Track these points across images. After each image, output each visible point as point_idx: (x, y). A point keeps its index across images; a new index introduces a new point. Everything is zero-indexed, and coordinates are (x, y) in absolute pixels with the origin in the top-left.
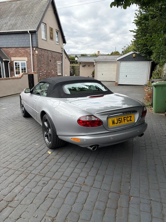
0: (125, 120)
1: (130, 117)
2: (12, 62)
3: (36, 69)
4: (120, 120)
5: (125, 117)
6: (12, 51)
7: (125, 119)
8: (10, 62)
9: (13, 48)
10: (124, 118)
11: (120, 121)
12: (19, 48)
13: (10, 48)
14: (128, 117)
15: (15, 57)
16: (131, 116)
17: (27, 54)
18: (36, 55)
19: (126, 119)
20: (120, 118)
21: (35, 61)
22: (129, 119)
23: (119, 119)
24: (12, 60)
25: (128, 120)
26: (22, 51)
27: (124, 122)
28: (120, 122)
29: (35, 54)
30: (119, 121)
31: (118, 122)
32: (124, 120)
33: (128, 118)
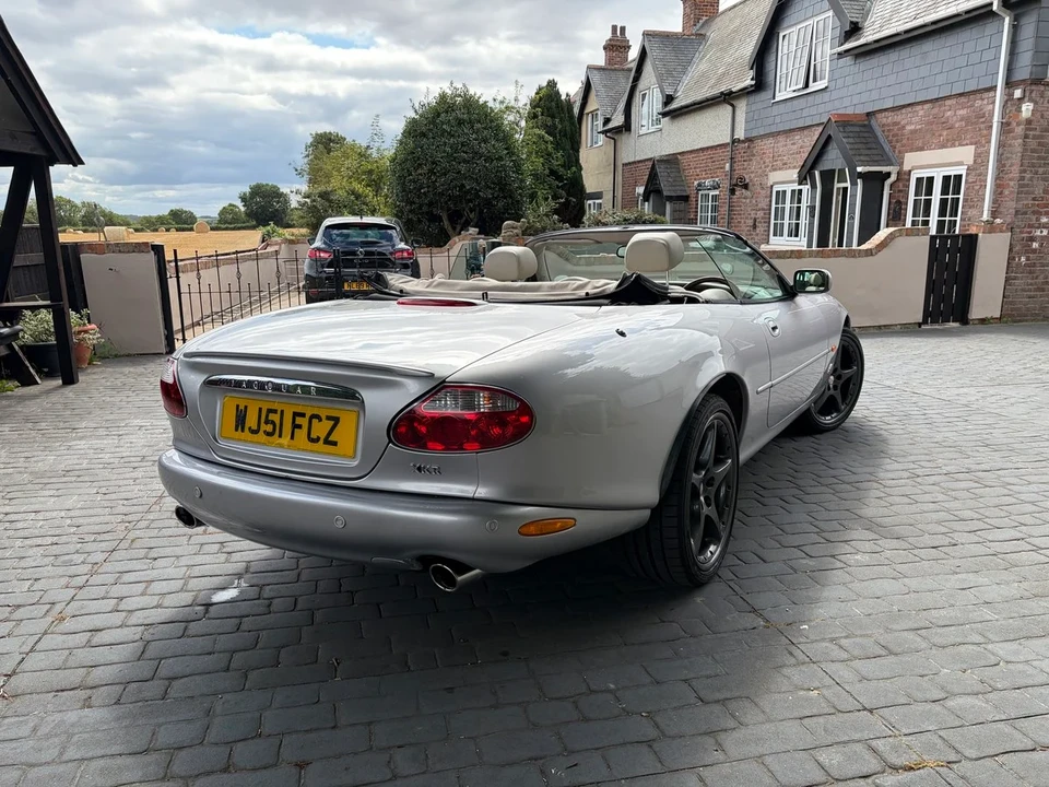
0: (300, 427)
1: (329, 418)
2: (904, 177)
3: (1010, 206)
4: (272, 417)
5: (303, 415)
6: (912, 122)
7: (299, 420)
8: (893, 178)
9: (918, 108)
10: (296, 414)
11: (273, 423)
12: (948, 102)
13: (909, 109)
14: (318, 417)
15: (922, 149)
16: (336, 420)
17: (974, 129)
18: (1019, 130)
19: (303, 421)
20: (275, 411)
21: (1008, 163)
22: (321, 429)
23: (270, 411)
24: (906, 168)
25: (313, 436)
26: (956, 113)
27: (292, 438)
28: (269, 428)
29: (1018, 124)
30: (267, 422)
31: (264, 427)
32: (296, 426)
33: (315, 421)
